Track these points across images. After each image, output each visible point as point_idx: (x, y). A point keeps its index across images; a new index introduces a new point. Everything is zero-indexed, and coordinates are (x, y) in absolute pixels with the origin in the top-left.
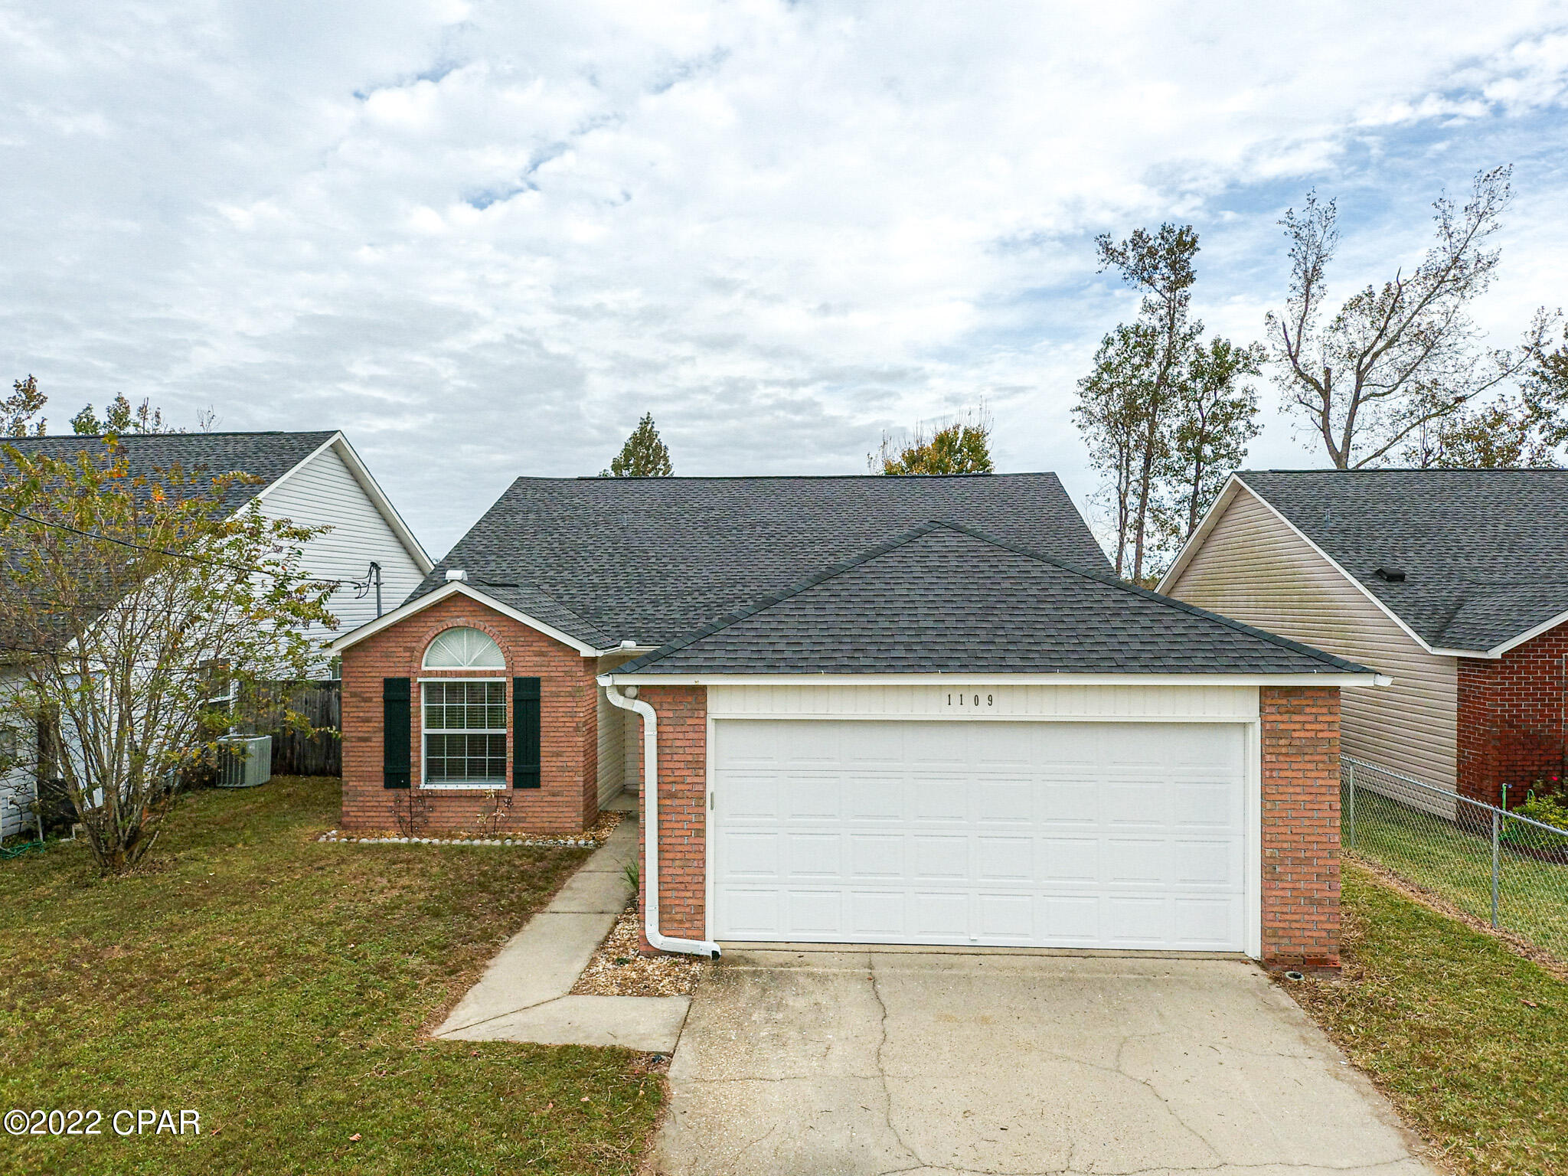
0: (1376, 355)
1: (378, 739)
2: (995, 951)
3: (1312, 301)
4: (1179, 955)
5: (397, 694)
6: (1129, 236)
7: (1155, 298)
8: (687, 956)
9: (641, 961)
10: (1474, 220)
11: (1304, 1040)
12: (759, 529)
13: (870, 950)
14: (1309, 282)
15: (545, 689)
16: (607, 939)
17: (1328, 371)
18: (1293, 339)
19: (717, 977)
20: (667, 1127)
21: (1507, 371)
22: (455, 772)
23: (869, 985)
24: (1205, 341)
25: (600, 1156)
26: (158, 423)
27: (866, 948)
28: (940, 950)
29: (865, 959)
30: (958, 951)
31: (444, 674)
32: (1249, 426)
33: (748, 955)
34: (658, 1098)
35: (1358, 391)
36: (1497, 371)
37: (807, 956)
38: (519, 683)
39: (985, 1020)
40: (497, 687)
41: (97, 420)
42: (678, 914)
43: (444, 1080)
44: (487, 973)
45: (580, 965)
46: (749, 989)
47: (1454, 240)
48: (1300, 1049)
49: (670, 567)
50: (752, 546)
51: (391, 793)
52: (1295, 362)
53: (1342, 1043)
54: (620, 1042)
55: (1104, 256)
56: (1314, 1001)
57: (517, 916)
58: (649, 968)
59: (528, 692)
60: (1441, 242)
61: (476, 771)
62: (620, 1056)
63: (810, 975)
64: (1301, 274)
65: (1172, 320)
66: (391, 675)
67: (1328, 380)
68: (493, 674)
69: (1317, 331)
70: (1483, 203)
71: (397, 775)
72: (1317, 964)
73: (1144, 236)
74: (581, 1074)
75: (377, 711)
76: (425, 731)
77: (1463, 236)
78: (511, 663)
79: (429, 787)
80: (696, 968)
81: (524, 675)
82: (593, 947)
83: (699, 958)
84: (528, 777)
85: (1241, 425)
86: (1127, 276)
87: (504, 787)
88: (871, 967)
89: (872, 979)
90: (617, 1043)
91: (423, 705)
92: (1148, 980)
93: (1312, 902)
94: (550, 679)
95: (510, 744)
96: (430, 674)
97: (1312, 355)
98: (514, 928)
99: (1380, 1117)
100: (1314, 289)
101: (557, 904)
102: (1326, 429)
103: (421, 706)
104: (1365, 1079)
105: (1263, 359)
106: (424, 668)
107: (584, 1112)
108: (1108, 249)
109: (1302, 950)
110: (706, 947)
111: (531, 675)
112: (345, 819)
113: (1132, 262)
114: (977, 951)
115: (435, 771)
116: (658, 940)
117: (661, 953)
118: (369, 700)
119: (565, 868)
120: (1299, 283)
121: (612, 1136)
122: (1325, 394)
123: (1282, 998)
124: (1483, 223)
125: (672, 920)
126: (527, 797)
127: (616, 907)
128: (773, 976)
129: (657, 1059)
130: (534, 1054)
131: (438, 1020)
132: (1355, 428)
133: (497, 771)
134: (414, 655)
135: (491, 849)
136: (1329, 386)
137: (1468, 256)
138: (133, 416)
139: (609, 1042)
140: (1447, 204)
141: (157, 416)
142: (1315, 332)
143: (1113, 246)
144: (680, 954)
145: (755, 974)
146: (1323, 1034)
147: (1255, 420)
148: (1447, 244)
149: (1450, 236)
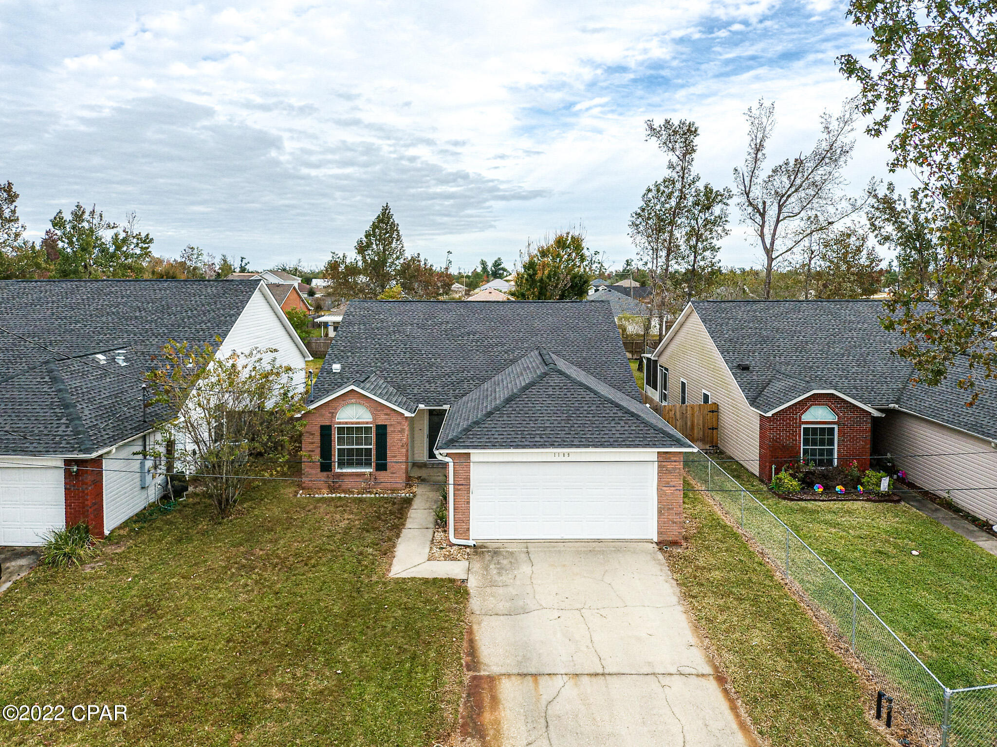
0: (789, 196)
1: (318, 451)
2: (570, 541)
3: (758, 163)
4: (631, 541)
5: (326, 431)
6: (662, 122)
7: (675, 160)
8: (464, 546)
9: (449, 548)
10: (842, 125)
11: (661, 570)
12: (471, 336)
13: (527, 542)
14: (758, 150)
15: (389, 429)
16: (433, 540)
17: (764, 203)
18: (747, 183)
19: (476, 553)
20: (471, 600)
21: (855, 209)
22: (350, 464)
23: (527, 555)
24: (700, 185)
25: (456, 608)
26: (101, 219)
27: (525, 541)
28: (550, 541)
29: (525, 545)
30: (557, 541)
31: (346, 423)
32: (724, 230)
33: (485, 544)
34: (467, 592)
35: (778, 217)
36: (850, 208)
37: (506, 545)
38: (378, 427)
39: (564, 566)
40: (368, 430)
41: (65, 219)
42: (461, 531)
43: (403, 590)
44: (396, 554)
45: (428, 550)
46: (487, 557)
47: (831, 135)
48: (659, 573)
49: (433, 360)
50: (469, 348)
51: (325, 474)
52: (748, 197)
53: (672, 571)
54: (452, 577)
55: (649, 132)
56: (670, 556)
57: (397, 529)
58: (452, 550)
59: (382, 431)
60: (825, 136)
61: (359, 464)
62: (452, 581)
63: (507, 551)
64: (753, 146)
65: (684, 173)
66: (323, 424)
67: (764, 208)
68: (367, 423)
69: (760, 181)
70: (847, 116)
71: (326, 467)
72: (675, 543)
73: (671, 123)
74: (442, 586)
75: (317, 439)
76: (337, 447)
77: (836, 133)
78: (375, 419)
79: (339, 471)
80: (468, 550)
81: (379, 423)
82: (429, 543)
83: (469, 546)
84: (382, 467)
85: (720, 229)
86: (661, 145)
87: (372, 470)
88: (527, 548)
89: (528, 552)
90: (450, 577)
91: (336, 436)
92: (618, 550)
93: (674, 522)
94: (391, 425)
95: (373, 453)
96: (340, 423)
97: (757, 192)
98: (398, 536)
99: (674, 594)
100: (760, 155)
101: (409, 524)
102: (762, 236)
103: (335, 436)
104: (675, 582)
105: (730, 197)
106: (337, 420)
107: (447, 597)
108: (652, 128)
109: (670, 539)
110: (471, 543)
111: (383, 423)
112: (303, 485)
113: (664, 137)
114: (564, 541)
115: (341, 464)
116: (453, 540)
117: (454, 545)
118: (313, 434)
119: (406, 508)
120: (752, 151)
121: (457, 603)
122: (763, 215)
123: (660, 556)
124: (846, 126)
125: (458, 533)
126: (382, 475)
127: (432, 526)
128: (495, 553)
129: (463, 581)
130: (426, 581)
131: (389, 571)
132: (776, 237)
133: (368, 464)
134: (333, 415)
135: (370, 498)
136: (764, 211)
137: (838, 144)
138: (86, 216)
139: (447, 577)
140: (828, 116)
141: (101, 216)
142: (760, 180)
143: (654, 127)
144: (462, 545)
145: (488, 552)
146: (668, 568)
147: (727, 227)
148: (827, 137)
149: (829, 133)
